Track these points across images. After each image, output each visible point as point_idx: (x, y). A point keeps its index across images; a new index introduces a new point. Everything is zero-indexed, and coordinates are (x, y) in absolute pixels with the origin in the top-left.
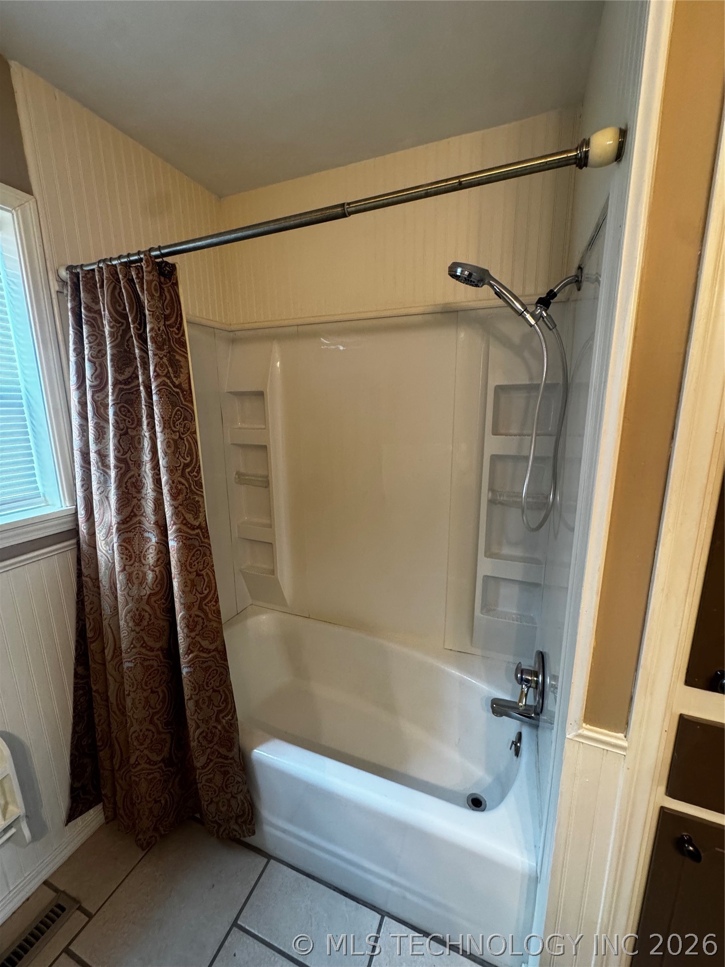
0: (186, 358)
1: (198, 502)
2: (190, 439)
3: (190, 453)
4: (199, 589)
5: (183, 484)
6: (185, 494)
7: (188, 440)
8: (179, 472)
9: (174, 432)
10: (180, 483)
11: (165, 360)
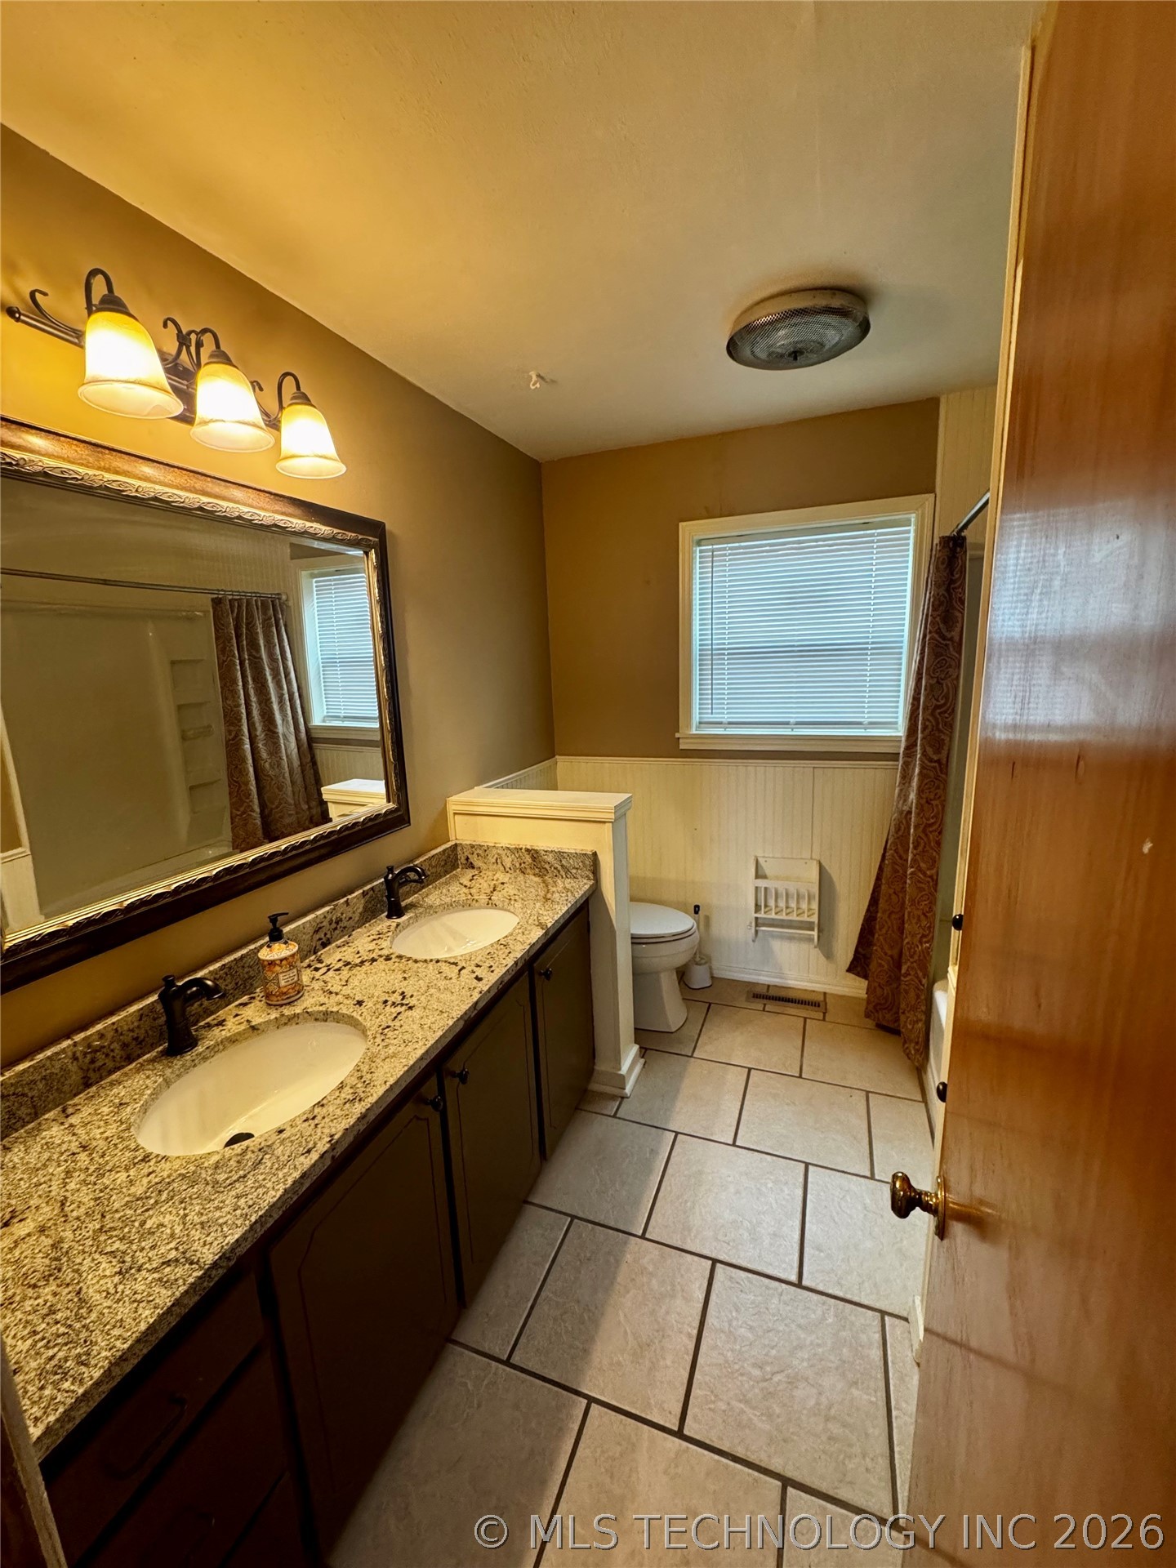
0: (963, 614)
1: (943, 740)
2: (950, 685)
3: (946, 697)
4: (927, 815)
5: (930, 722)
6: (930, 730)
7: (947, 685)
8: (930, 711)
9: (932, 677)
10: (928, 720)
11: (938, 619)
